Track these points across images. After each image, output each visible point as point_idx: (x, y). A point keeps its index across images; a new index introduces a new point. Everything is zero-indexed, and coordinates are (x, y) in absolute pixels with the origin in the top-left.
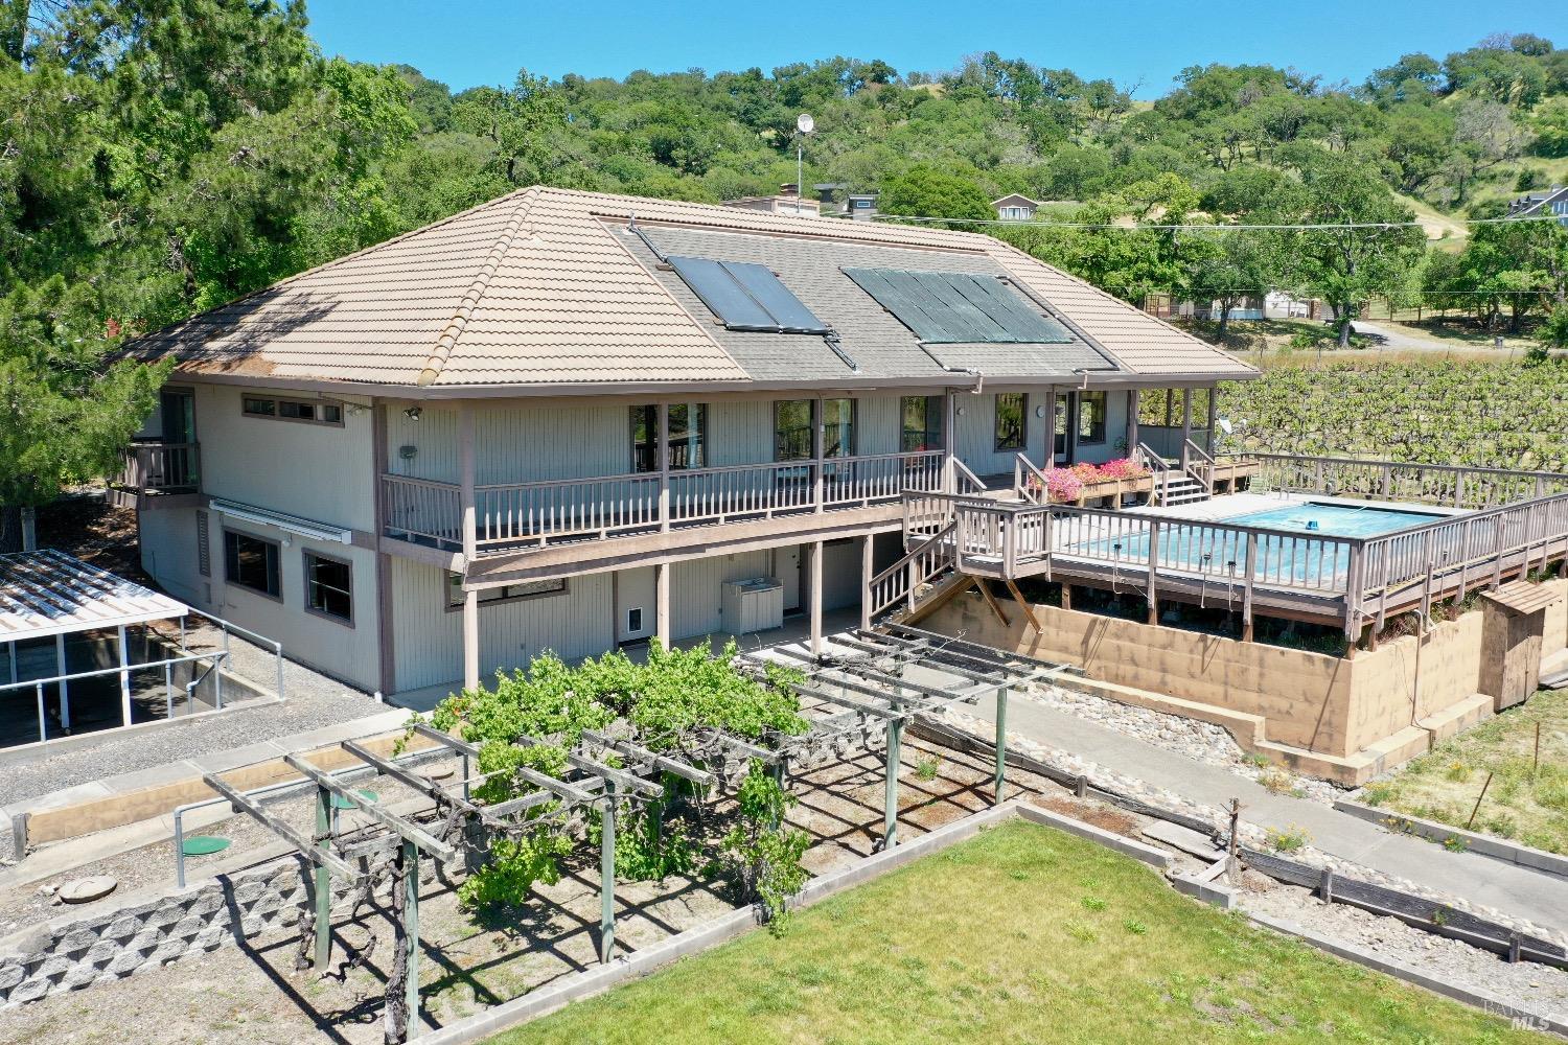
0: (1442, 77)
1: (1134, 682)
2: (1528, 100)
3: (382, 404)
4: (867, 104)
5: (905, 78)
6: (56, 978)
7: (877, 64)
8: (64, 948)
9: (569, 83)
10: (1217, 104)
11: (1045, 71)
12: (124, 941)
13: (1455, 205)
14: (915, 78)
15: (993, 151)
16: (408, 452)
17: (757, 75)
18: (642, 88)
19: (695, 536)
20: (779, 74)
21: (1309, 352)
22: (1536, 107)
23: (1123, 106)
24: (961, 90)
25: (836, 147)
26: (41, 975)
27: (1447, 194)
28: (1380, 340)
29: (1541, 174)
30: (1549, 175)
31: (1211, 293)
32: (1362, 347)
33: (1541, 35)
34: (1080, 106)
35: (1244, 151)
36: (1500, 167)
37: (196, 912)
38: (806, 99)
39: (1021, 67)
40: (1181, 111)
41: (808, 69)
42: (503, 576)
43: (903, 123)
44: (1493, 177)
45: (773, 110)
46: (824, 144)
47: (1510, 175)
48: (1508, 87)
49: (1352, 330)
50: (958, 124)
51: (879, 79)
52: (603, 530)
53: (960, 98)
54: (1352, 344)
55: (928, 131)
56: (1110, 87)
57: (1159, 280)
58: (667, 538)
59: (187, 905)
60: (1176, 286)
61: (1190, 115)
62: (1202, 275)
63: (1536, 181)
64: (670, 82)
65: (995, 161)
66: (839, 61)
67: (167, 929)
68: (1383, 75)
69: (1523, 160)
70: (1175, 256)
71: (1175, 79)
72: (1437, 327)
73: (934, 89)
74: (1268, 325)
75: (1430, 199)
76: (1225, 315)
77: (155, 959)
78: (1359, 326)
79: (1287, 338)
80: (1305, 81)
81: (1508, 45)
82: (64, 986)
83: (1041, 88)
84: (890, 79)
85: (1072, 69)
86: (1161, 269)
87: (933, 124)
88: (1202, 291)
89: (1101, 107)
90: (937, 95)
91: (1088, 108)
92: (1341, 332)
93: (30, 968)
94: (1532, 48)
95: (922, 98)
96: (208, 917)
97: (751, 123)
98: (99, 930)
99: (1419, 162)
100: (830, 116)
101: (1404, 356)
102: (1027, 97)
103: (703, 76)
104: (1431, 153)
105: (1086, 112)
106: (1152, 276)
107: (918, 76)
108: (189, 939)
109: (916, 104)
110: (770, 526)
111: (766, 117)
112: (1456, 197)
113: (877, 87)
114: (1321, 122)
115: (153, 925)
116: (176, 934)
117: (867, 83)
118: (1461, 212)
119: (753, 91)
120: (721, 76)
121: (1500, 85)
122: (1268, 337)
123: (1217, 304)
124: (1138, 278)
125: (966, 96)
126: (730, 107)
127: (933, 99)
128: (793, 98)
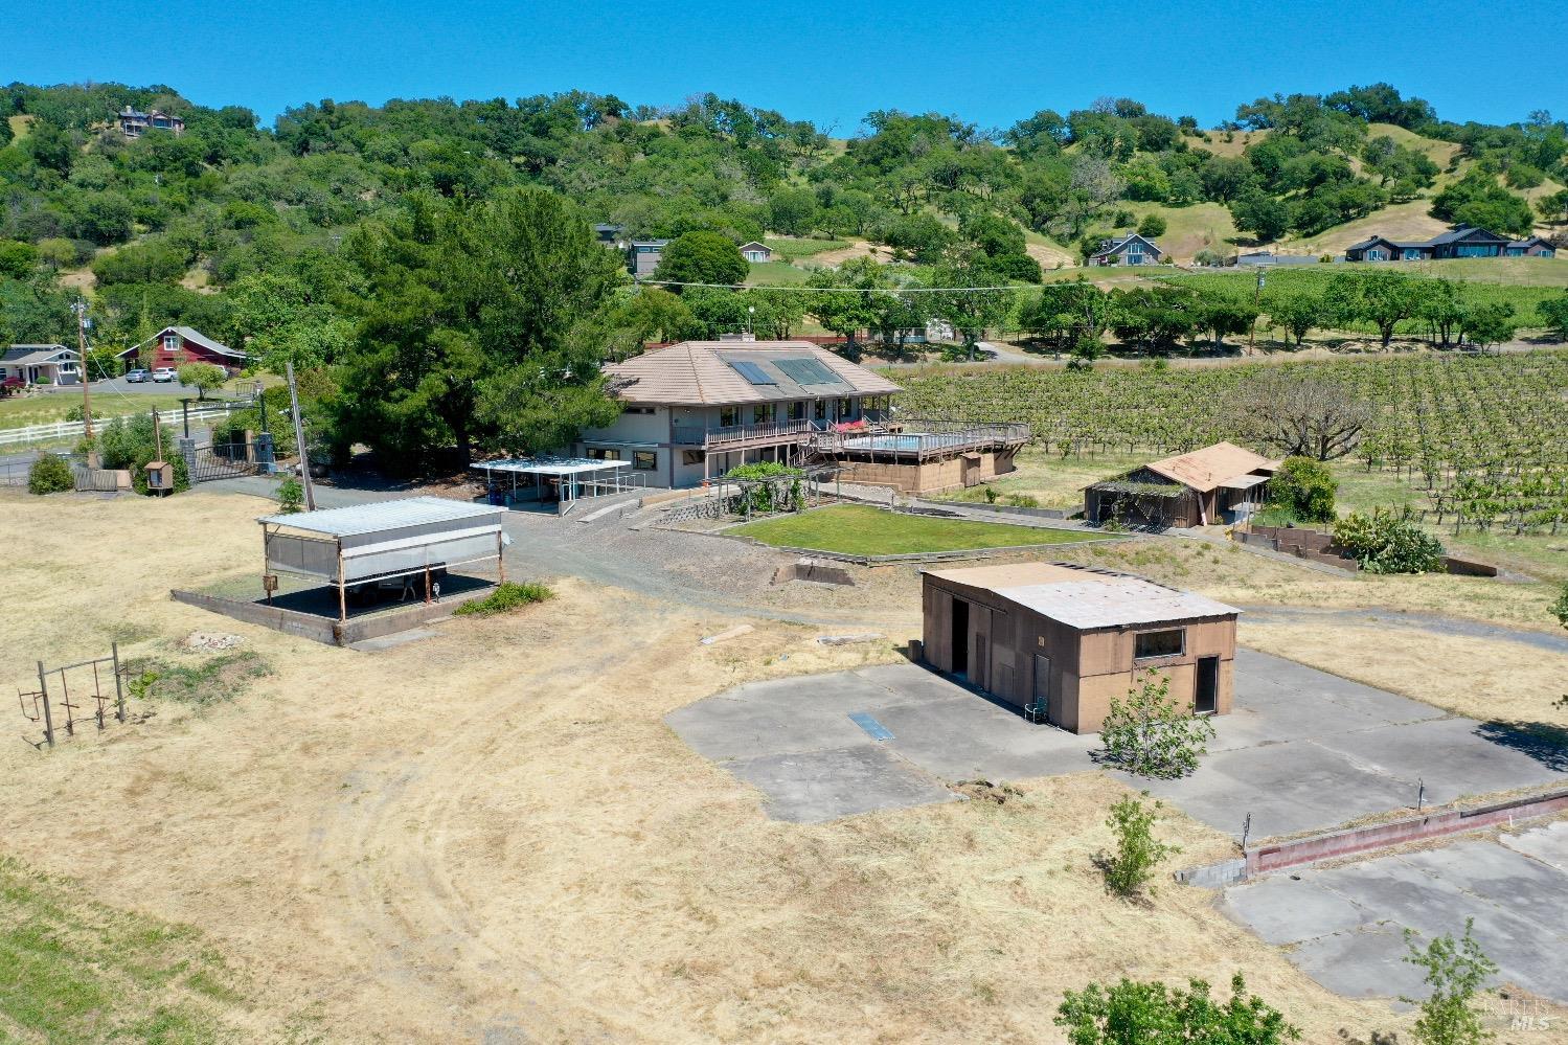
0: (1066, 130)
1: (868, 479)
2: (1125, 154)
3: (672, 408)
4: (606, 137)
5: (634, 110)
7: (611, 99)
9: (327, 108)
10: (897, 153)
11: (756, 110)
13: (1073, 237)
14: (645, 113)
15: (723, 189)
16: (676, 421)
17: (502, 104)
18: (400, 117)
19: (749, 443)
20: (522, 104)
21: (950, 364)
22: (1131, 161)
23: (822, 144)
25: (584, 176)
27: (1067, 229)
28: (993, 354)
29: (1132, 215)
30: (1136, 215)
31: (893, 327)
32: (982, 360)
33: (1137, 99)
34: (787, 144)
35: (918, 193)
36: (1105, 208)
38: (555, 132)
39: (736, 107)
40: (869, 157)
41: (549, 101)
43: (642, 158)
44: (1100, 216)
45: (525, 140)
46: (574, 174)
47: (1110, 214)
48: (1111, 143)
49: (977, 348)
50: (691, 162)
51: (614, 112)
53: (688, 136)
54: (976, 359)
55: (666, 167)
56: (812, 129)
57: (862, 321)
58: (743, 443)
60: (873, 324)
61: (876, 161)
62: (887, 316)
63: (1128, 221)
65: (724, 198)
66: (575, 94)
68: (1023, 126)
69: (1120, 203)
70: (871, 306)
71: (864, 121)
72: (1028, 346)
73: (663, 125)
74: (927, 346)
75: (1055, 232)
76: (902, 341)
78: (982, 346)
79: (939, 355)
80: (965, 126)
81: (1113, 107)
83: (754, 125)
84: (623, 112)
85: (779, 110)
86: (863, 314)
87: (668, 160)
88: (887, 326)
89: (804, 144)
90: (666, 130)
91: (794, 146)
92: (971, 351)
94: (1130, 111)
95: (655, 134)
97: (503, 150)
99: (1044, 207)
100: (576, 149)
101: (1003, 366)
102: (743, 135)
103: (452, 103)
104: (1052, 200)
105: (793, 148)
106: (857, 317)
107: (647, 111)
109: (650, 139)
110: (765, 441)
111: (516, 145)
112: (1073, 231)
113: (611, 119)
114: (973, 174)
117: (604, 116)
118: (1076, 245)
119: (501, 120)
120: (467, 104)
121: (1108, 140)
122: (927, 354)
123: (897, 334)
124: (850, 320)
125: (692, 134)
126: (484, 137)
127: (664, 135)
128: (541, 130)
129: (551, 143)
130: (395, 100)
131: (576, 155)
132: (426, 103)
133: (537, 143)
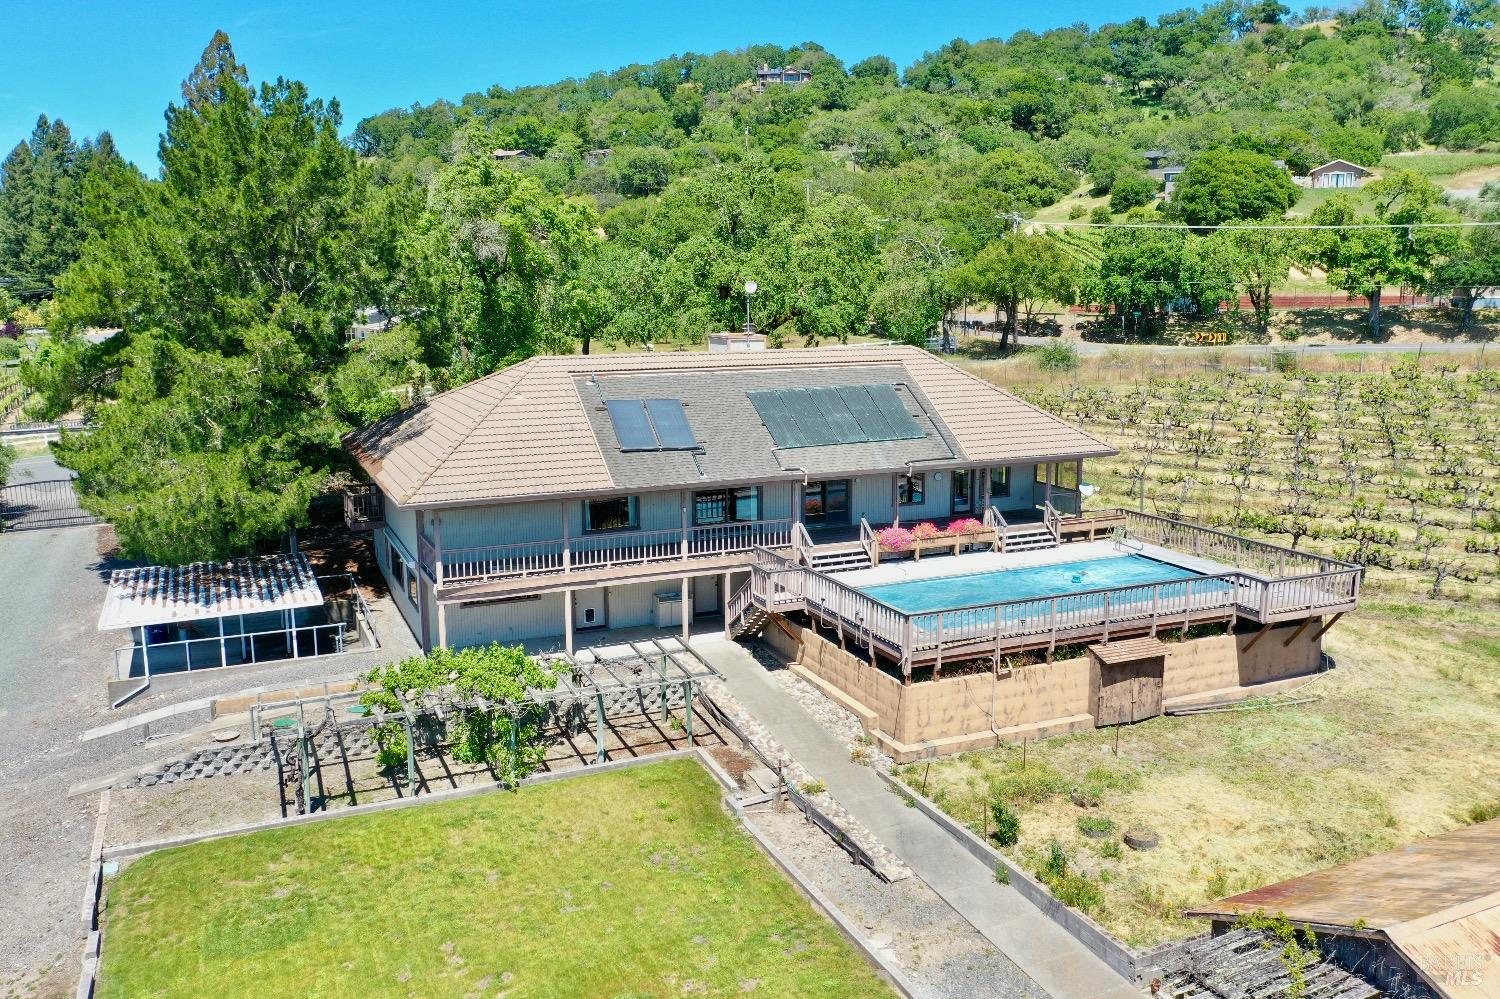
4: (1251, 48)
5: (1301, 14)
6: (199, 771)
8: (201, 759)
9: (956, 48)
12: (227, 760)
14: (1311, 15)
15: (1367, 96)
17: (1142, 24)
18: (1022, 49)
20: (1165, 22)
24: (1358, 25)
25: (1212, 95)
26: (192, 769)
37: (259, 751)
38: (1188, 48)
41: (1195, 13)
42: (459, 597)
43: (1284, 68)
45: (1153, 61)
46: (1199, 93)
50: (1339, 67)
51: (1271, 19)
52: (525, 572)
53: (1351, 37)
55: (1308, 76)
58: (568, 576)
59: (255, 748)
64: (1054, 38)
65: (1368, 107)
67: (246, 757)
70: (1414, 251)
73: (1326, 27)
77: (241, 769)
82: (202, 775)
84: (1283, 18)
86: (1396, 264)
87: (1315, 68)
90: (1329, 33)
93: (188, 766)
95: (1312, 38)
96: (265, 755)
97: (1128, 75)
98: (216, 754)
100: (1208, 63)
102: (1431, 28)
103: (1086, 30)
106: (1386, 269)
107: (1315, 11)
108: (257, 763)
109: (1304, 44)
111: (1144, 68)
113: (1265, 28)
115: (240, 755)
116: (250, 760)
117: (1256, 24)
119: (1136, 41)
120: (1105, 28)
125: (1359, 32)
126: (1107, 61)
127: (1324, 37)
128: (1173, 47)
129: (1182, 60)
130: (1021, 32)
131: (1208, 72)
132: (1061, 33)
133: (1165, 63)
